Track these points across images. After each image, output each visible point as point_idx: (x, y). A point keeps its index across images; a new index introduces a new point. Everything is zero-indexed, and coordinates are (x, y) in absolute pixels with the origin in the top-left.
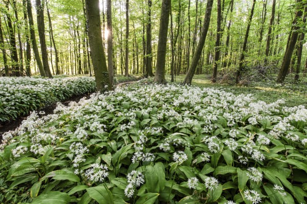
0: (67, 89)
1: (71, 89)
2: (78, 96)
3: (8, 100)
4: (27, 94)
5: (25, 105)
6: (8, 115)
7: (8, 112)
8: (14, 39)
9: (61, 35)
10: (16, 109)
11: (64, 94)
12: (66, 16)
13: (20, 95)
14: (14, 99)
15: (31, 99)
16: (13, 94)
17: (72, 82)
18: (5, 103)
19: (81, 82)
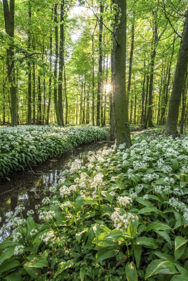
0: (79, 137)
1: (81, 137)
2: (86, 144)
3: (42, 145)
4: (53, 140)
5: (52, 150)
6: (41, 156)
7: (42, 154)
8: (40, 97)
9: (71, 91)
10: (46, 153)
11: (76, 141)
12: (77, 76)
13: (49, 140)
14: (46, 144)
15: (56, 145)
16: (45, 140)
17: (82, 131)
18: (40, 147)
19: (89, 131)
